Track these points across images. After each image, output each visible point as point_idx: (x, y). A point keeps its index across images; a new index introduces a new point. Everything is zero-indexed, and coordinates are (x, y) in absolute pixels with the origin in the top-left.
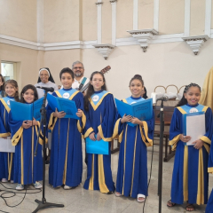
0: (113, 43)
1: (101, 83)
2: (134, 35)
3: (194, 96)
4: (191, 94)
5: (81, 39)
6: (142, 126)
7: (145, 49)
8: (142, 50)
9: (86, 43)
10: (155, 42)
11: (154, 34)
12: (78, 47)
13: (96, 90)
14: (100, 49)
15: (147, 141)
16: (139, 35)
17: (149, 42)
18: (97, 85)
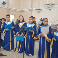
0: (41, 8)
1: (22, 19)
2: (47, 5)
3: (46, 22)
4: (45, 22)
5: (32, 8)
6: (33, 33)
7: (50, 10)
8: (49, 10)
9: (33, 9)
10: (53, 7)
11: (53, 5)
12: (31, 10)
13: (21, 21)
14: (37, 10)
15: (34, 37)
16: (48, 5)
17: (52, 7)
18: (21, 20)
